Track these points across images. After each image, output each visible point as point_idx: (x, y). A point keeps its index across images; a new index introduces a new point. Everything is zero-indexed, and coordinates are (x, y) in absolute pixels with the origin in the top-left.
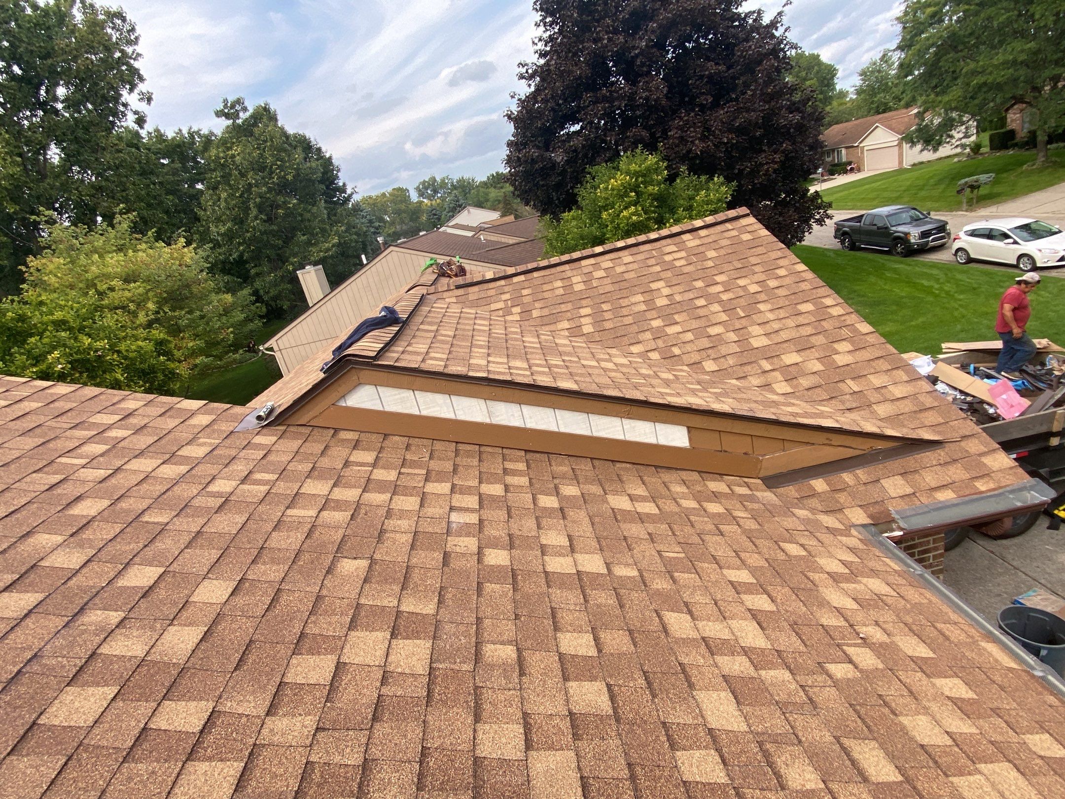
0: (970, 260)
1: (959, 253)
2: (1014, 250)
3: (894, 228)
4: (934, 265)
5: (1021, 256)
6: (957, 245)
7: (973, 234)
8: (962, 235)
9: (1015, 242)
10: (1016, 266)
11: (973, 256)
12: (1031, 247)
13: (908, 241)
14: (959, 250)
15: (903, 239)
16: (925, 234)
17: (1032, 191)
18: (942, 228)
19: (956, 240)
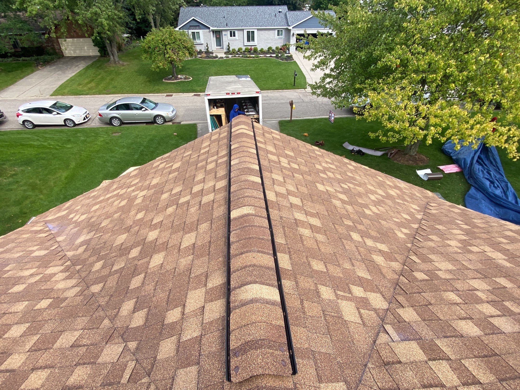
0: (35, 126)
1: (26, 123)
2: (60, 118)
4: (11, 133)
5: (65, 120)
6: (21, 119)
7: (29, 111)
8: (20, 112)
9: (58, 114)
10: (65, 125)
11: (35, 124)
12: (68, 115)
14: (25, 121)
19: (18, 116)
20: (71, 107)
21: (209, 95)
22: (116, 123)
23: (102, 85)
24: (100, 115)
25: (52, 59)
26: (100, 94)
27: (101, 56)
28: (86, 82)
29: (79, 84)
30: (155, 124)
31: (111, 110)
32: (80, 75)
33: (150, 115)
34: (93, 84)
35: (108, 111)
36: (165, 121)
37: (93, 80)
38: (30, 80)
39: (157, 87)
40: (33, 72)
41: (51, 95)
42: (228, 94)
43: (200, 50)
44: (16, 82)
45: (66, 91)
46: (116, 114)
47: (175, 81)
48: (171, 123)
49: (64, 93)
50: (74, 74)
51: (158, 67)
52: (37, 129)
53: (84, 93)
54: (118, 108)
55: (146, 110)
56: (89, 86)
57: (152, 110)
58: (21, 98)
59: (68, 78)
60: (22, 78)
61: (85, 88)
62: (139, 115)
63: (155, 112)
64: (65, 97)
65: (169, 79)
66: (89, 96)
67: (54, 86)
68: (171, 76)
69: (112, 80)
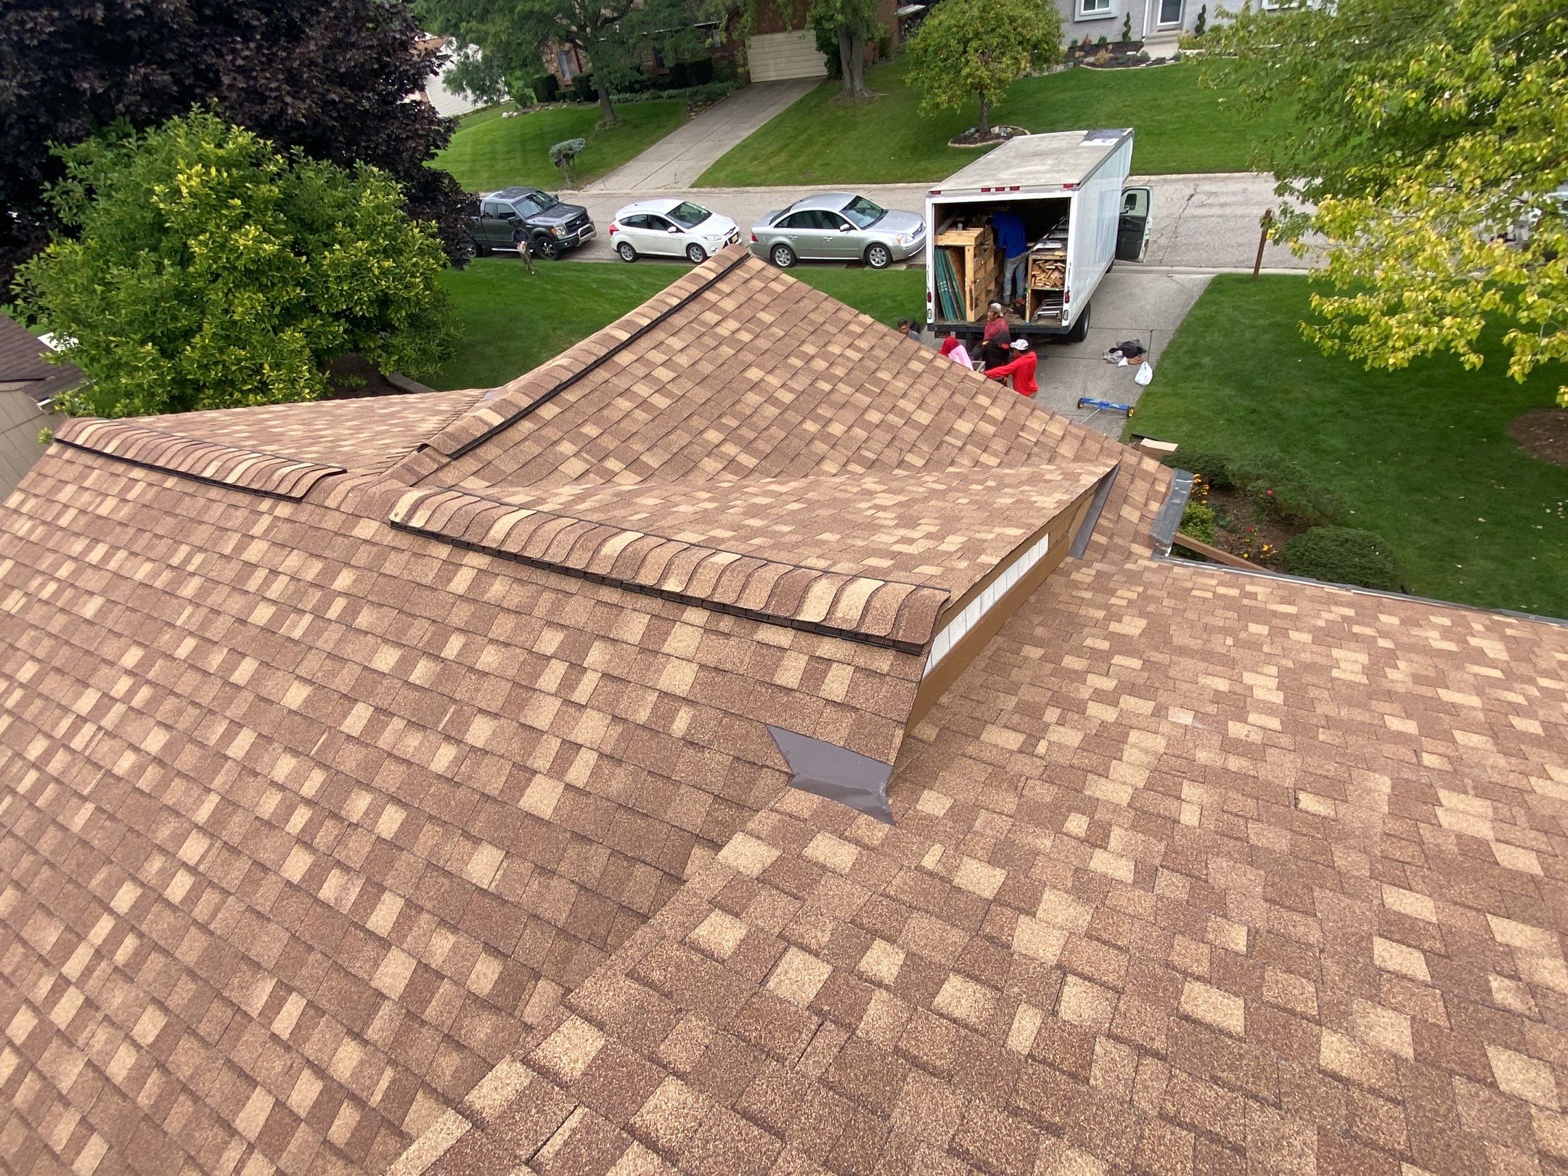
0: (638, 257)
1: (623, 249)
2: (680, 240)
3: (530, 221)
4: (595, 267)
5: (689, 247)
6: (617, 238)
7: (630, 222)
8: (617, 225)
9: (678, 231)
10: (688, 259)
11: (638, 251)
12: (695, 234)
13: (555, 237)
14: (621, 244)
15: (546, 236)
16: (570, 227)
17: (627, 160)
18: (584, 217)
19: (612, 232)
20: (709, 214)
21: (939, 192)
22: (782, 258)
23: (800, 160)
24: (754, 238)
25: (723, 94)
26: (787, 184)
27: (829, 78)
28: (769, 150)
29: (754, 158)
30: (867, 269)
31: (777, 226)
32: (763, 133)
33: (858, 241)
34: (783, 157)
35: (770, 229)
36: (890, 261)
37: (787, 146)
38: (665, 147)
39: (923, 164)
40: (676, 127)
41: (692, 186)
42: (986, 190)
43: (1103, 39)
44: (640, 151)
45: (722, 175)
46: (786, 236)
47: (979, 144)
48: (903, 267)
49: (717, 180)
50: (753, 131)
51: (937, 106)
52: (641, 264)
53: (757, 180)
54: (795, 221)
55: (852, 228)
56: (772, 162)
57: (863, 228)
58: (636, 192)
59: (738, 142)
60: (653, 143)
61: (763, 168)
62: (835, 240)
63: (872, 235)
64: (717, 190)
65: (966, 140)
66: (763, 188)
67: (704, 163)
68: (972, 130)
69: (828, 144)
